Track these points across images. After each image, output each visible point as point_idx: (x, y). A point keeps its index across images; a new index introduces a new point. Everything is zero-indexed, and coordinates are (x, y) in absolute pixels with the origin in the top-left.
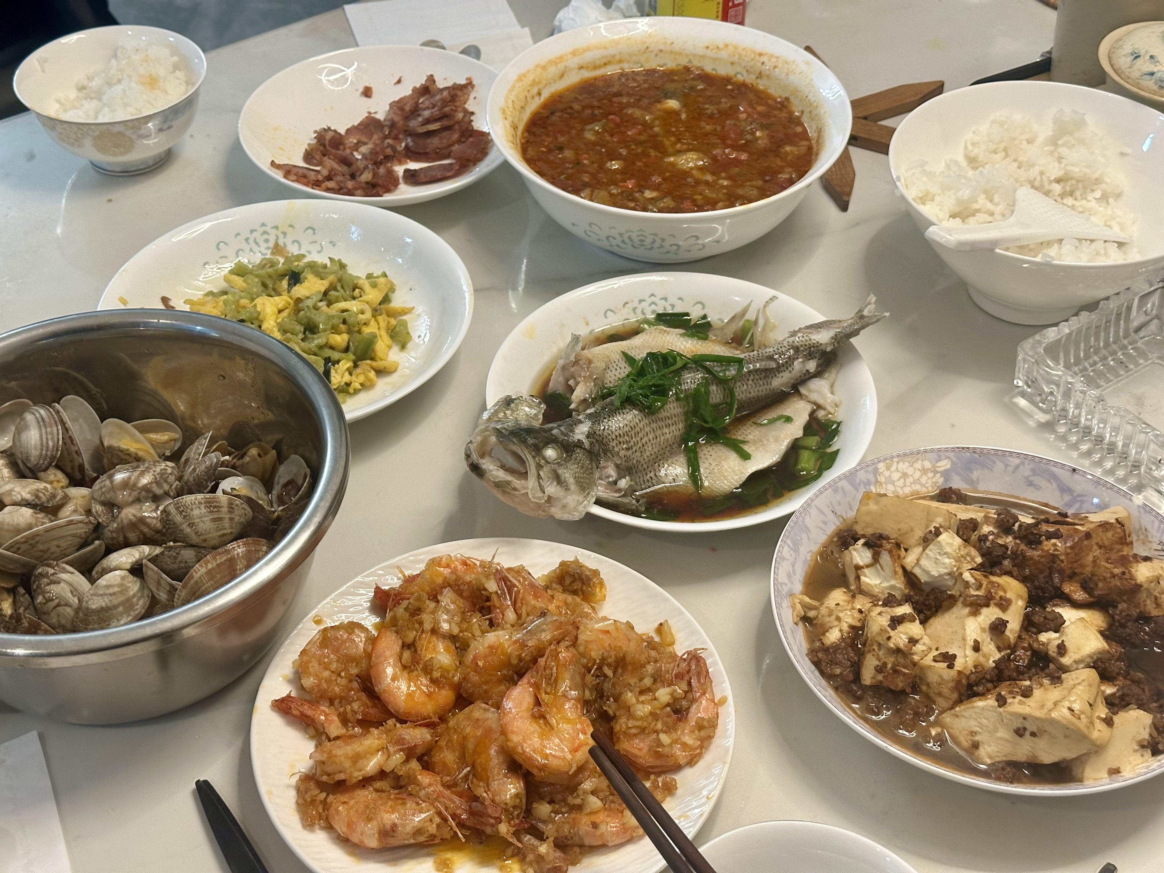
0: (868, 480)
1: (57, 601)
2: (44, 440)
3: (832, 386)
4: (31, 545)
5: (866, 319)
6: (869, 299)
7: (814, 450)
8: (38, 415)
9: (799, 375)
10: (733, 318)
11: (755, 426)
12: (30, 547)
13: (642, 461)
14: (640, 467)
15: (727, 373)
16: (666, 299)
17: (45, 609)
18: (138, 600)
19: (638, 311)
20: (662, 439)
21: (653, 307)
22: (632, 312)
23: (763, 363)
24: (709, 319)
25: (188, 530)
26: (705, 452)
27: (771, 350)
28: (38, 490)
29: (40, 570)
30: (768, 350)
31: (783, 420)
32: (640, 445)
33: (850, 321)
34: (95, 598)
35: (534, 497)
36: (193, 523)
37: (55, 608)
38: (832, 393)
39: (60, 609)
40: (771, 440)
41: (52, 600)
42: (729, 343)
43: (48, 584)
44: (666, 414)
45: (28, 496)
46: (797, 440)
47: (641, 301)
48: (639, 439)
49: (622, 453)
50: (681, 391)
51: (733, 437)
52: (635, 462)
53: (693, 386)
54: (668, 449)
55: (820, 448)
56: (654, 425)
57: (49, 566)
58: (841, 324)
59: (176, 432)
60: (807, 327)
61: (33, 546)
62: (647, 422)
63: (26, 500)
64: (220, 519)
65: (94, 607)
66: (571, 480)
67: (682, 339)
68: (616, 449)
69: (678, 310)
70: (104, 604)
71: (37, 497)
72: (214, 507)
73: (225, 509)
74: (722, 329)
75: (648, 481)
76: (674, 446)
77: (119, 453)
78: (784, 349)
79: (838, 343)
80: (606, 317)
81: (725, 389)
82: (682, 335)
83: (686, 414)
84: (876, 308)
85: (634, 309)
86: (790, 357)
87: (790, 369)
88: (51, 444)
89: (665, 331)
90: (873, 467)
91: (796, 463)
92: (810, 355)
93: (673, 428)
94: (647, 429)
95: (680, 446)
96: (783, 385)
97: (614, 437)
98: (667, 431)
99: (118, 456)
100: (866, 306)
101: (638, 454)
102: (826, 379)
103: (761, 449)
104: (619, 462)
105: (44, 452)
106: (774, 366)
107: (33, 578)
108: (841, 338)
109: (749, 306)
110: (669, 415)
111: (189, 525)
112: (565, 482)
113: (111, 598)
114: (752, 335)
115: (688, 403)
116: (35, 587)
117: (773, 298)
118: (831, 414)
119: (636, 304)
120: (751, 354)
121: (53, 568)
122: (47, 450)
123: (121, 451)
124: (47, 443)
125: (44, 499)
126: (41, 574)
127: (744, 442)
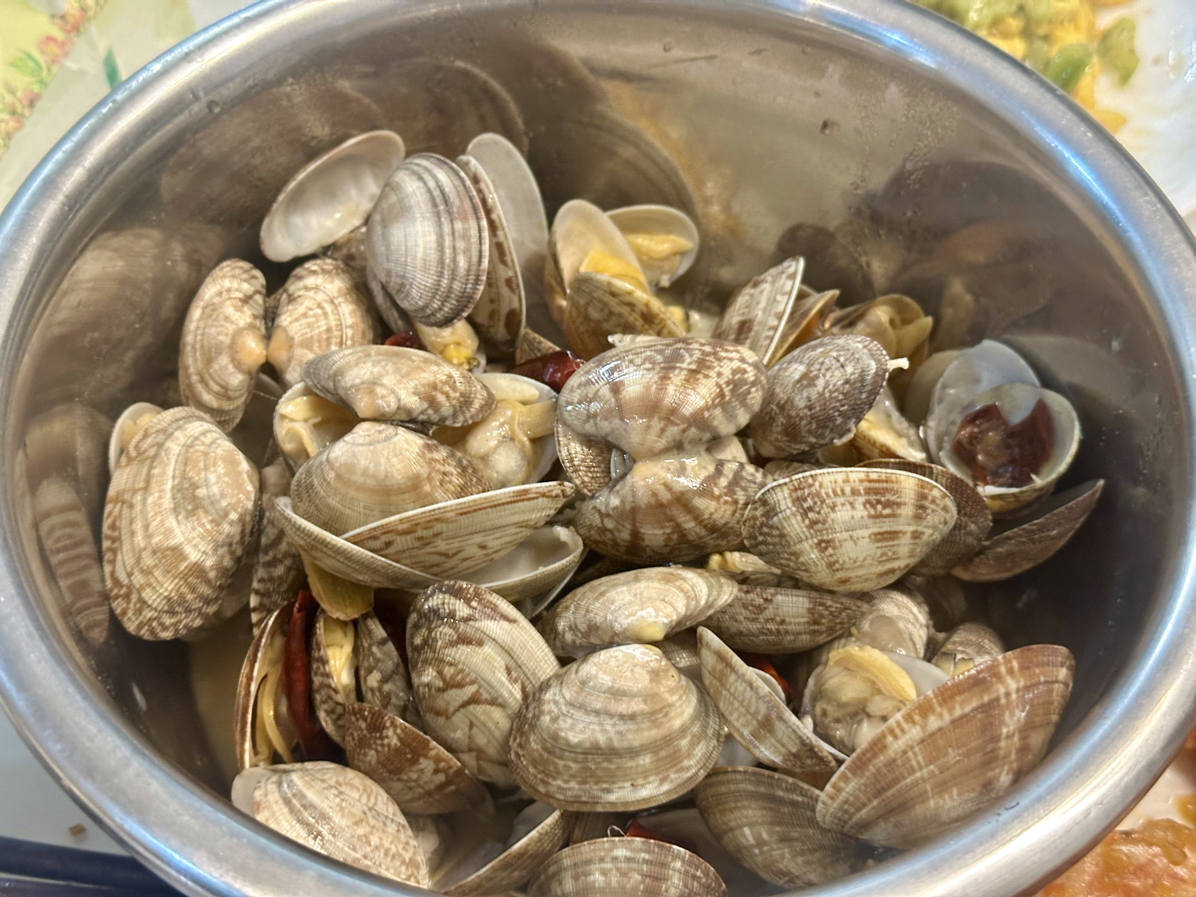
1: (470, 690)
2: (448, 251)
4: (421, 538)
8: (432, 184)
12: (418, 544)
17: (440, 702)
18: (693, 745)
25: (814, 555)
28: (434, 387)
29: (435, 601)
34: (579, 715)
36: (828, 542)
37: (465, 705)
39: (478, 710)
41: (460, 685)
43: (453, 644)
45: (413, 402)
57: (457, 593)
59: (683, 231)
61: (424, 542)
63: (409, 411)
64: (893, 535)
65: (574, 738)
70: (601, 739)
71: (433, 403)
72: (888, 504)
73: (907, 511)
77: (607, 298)
88: (462, 263)
99: (605, 304)
105: (445, 282)
107: (413, 617)
111: (819, 544)
113: (622, 727)
116: (418, 641)
121: (468, 602)
122: (453, 279)
123: (614, 294)
124: (454, 260)
125: (446, 409)
126: (435, 612)
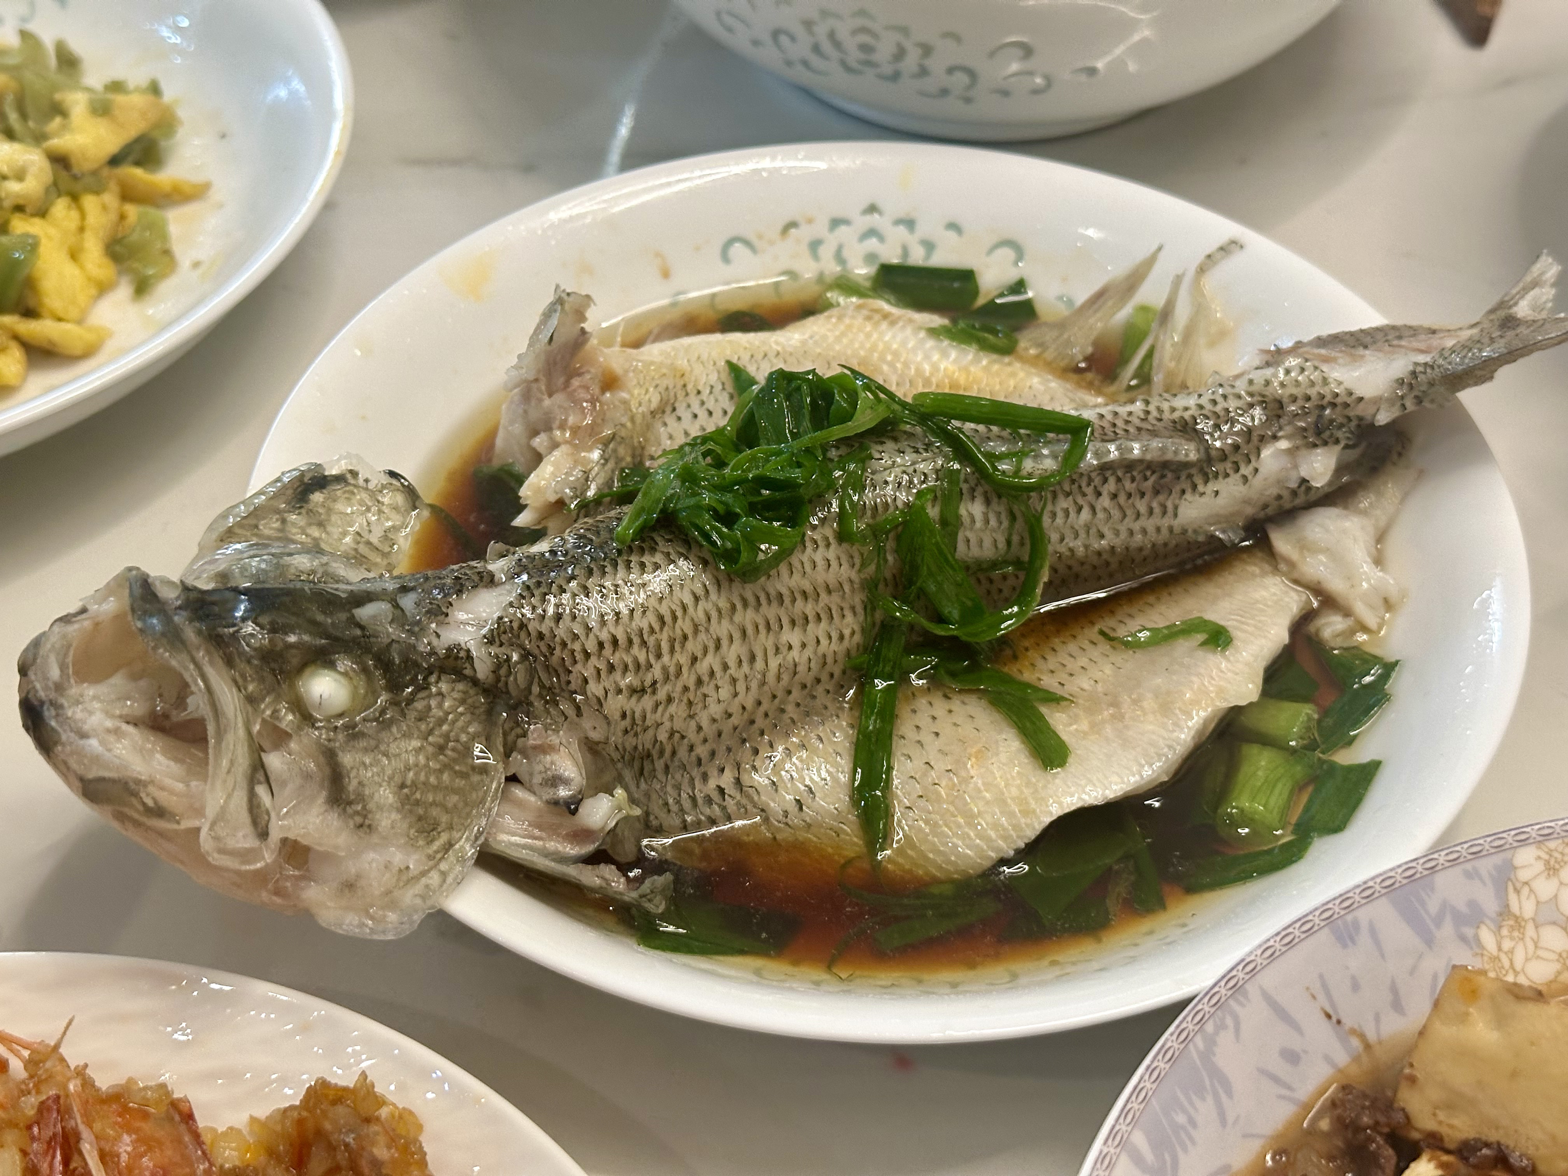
0: (1473, 904)
3: (1381, 538)
5: (1523, 330)
6: (1536, 269)
7: (1293, 751)
9: (1274, 491)
10: (1099, 297)
11: (1105, 647)
13: (692, 736)
14: (682, 753)
15: (1028, 465)
16: (910, 223)
19: (827, 252)
20: (774, 663)
21: (872, 244)
22: (804, 249)
23: (1156, 443)
24: (1030, 294)
26: (922, 719)
27: (1192, 402)
30: (1180, 402)
31: (1201, 637)
32: (688, 678)
33: (1466, 334)
35: (222, 851)
38: (1378, 561)
40: (1149, 703)
42: (1078, 370)
44: (796, 581)
46: (1235, 712)
47: (836, 223)
48: (683, 659)
49: (615, 705)
50: (860, 510)
51: (1028, 676)
52: (663, 736)
53: (902, 496)
54: (796, 694)
55: (1312, 746)
56: (747, 617)
58: (1435, 342)
60: (1321, 342)
62: (723, 604)
66: (385, 795)
67: (930, 343)
68: (594, 688)
69: (941, 259)
74: (1061, 325)
75: (709, 800)
76: (820, 690)
78: (1232, 404)
79: (1419, 400)
80: (725, 257)
81: (1013, 517)
82: (933, 332)
83: (870, 586)
84: (1556, 299)
85: (815, 246)
86: (1249, 432)
87: (1245, 470)
89: (886, 316)
90: (1497, 859)
91: (1223, 794)
92: (1319, 433)
93: (819, 630)
94: (722, 628)
95: (842, 688)
96: (1217, 519)
97: (591, 646)
98: (795, 641)
100: (1526, 290)
101: (677, 709)
102: (1364, 513)
103: (1108, 730)
104: (595, 736)
106: (1193, 456)
108: (1431, 384)
109: (1149, 263)
110: (807, 586)
112: (361, 798)
114: (1150, 355)
115: (880, 551)
117: (1229, 248)
118: (1365, 629)
119: (820, 229)
120: (1123, 410)
127: (1054, 699)
